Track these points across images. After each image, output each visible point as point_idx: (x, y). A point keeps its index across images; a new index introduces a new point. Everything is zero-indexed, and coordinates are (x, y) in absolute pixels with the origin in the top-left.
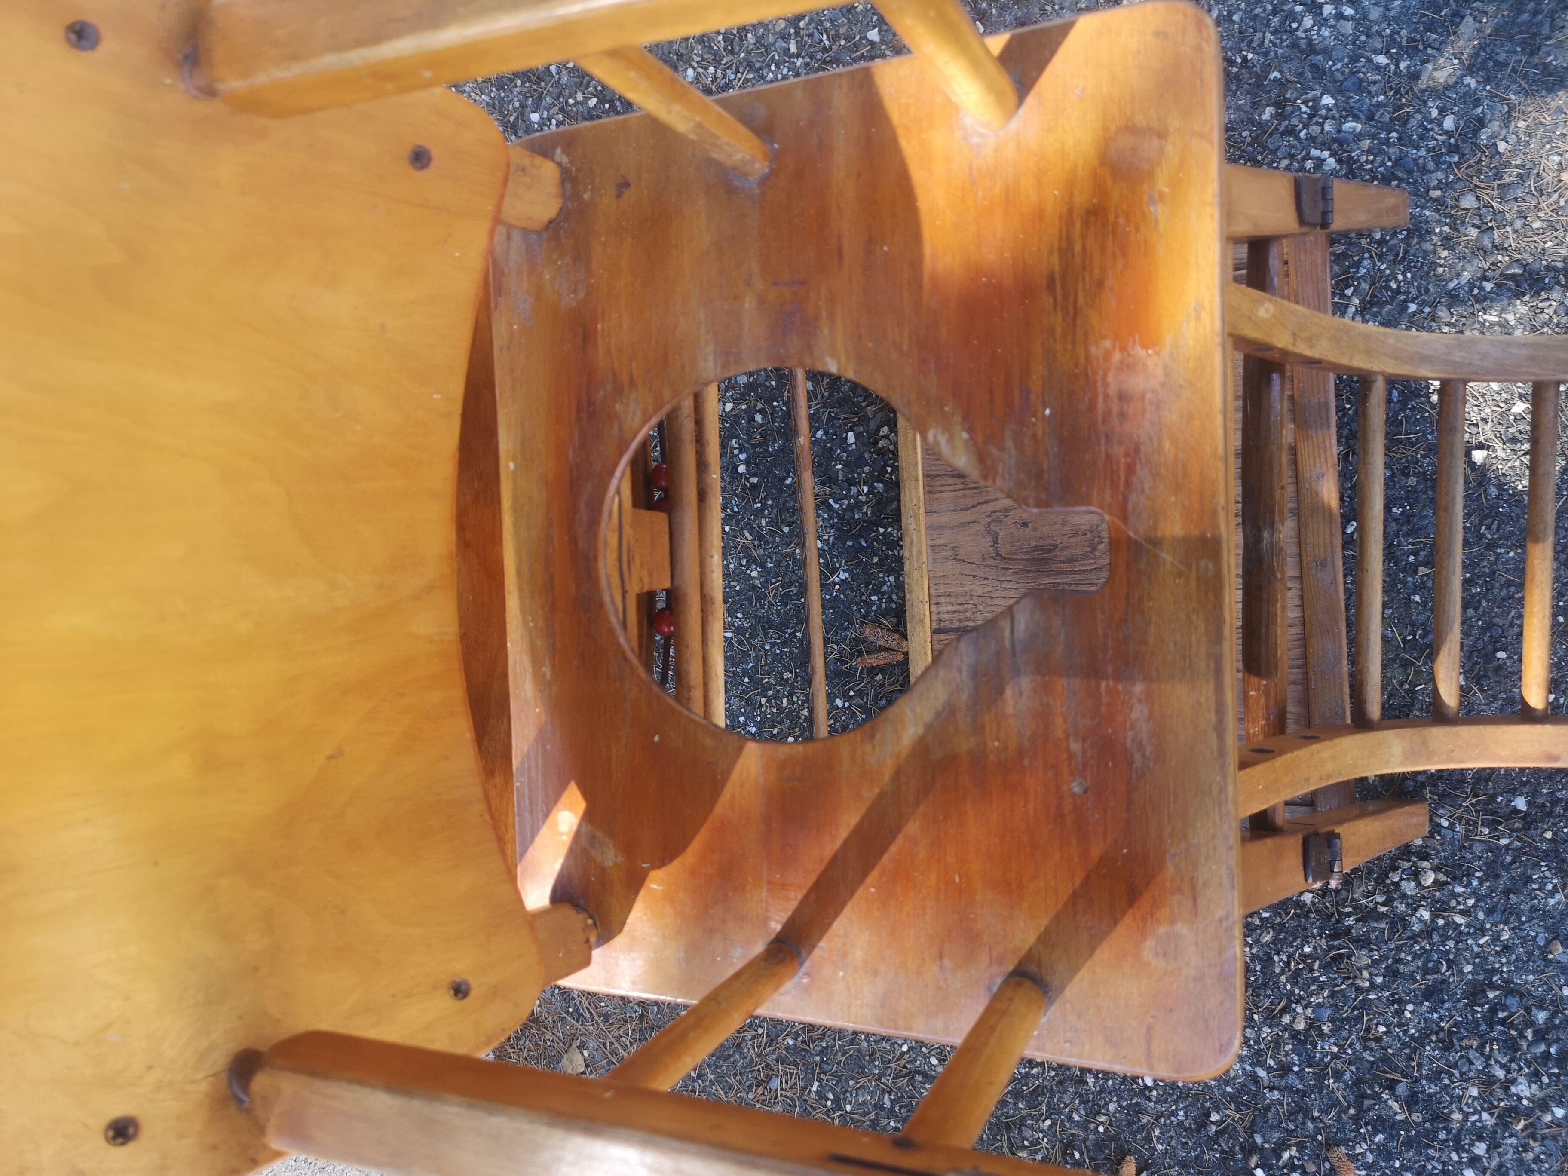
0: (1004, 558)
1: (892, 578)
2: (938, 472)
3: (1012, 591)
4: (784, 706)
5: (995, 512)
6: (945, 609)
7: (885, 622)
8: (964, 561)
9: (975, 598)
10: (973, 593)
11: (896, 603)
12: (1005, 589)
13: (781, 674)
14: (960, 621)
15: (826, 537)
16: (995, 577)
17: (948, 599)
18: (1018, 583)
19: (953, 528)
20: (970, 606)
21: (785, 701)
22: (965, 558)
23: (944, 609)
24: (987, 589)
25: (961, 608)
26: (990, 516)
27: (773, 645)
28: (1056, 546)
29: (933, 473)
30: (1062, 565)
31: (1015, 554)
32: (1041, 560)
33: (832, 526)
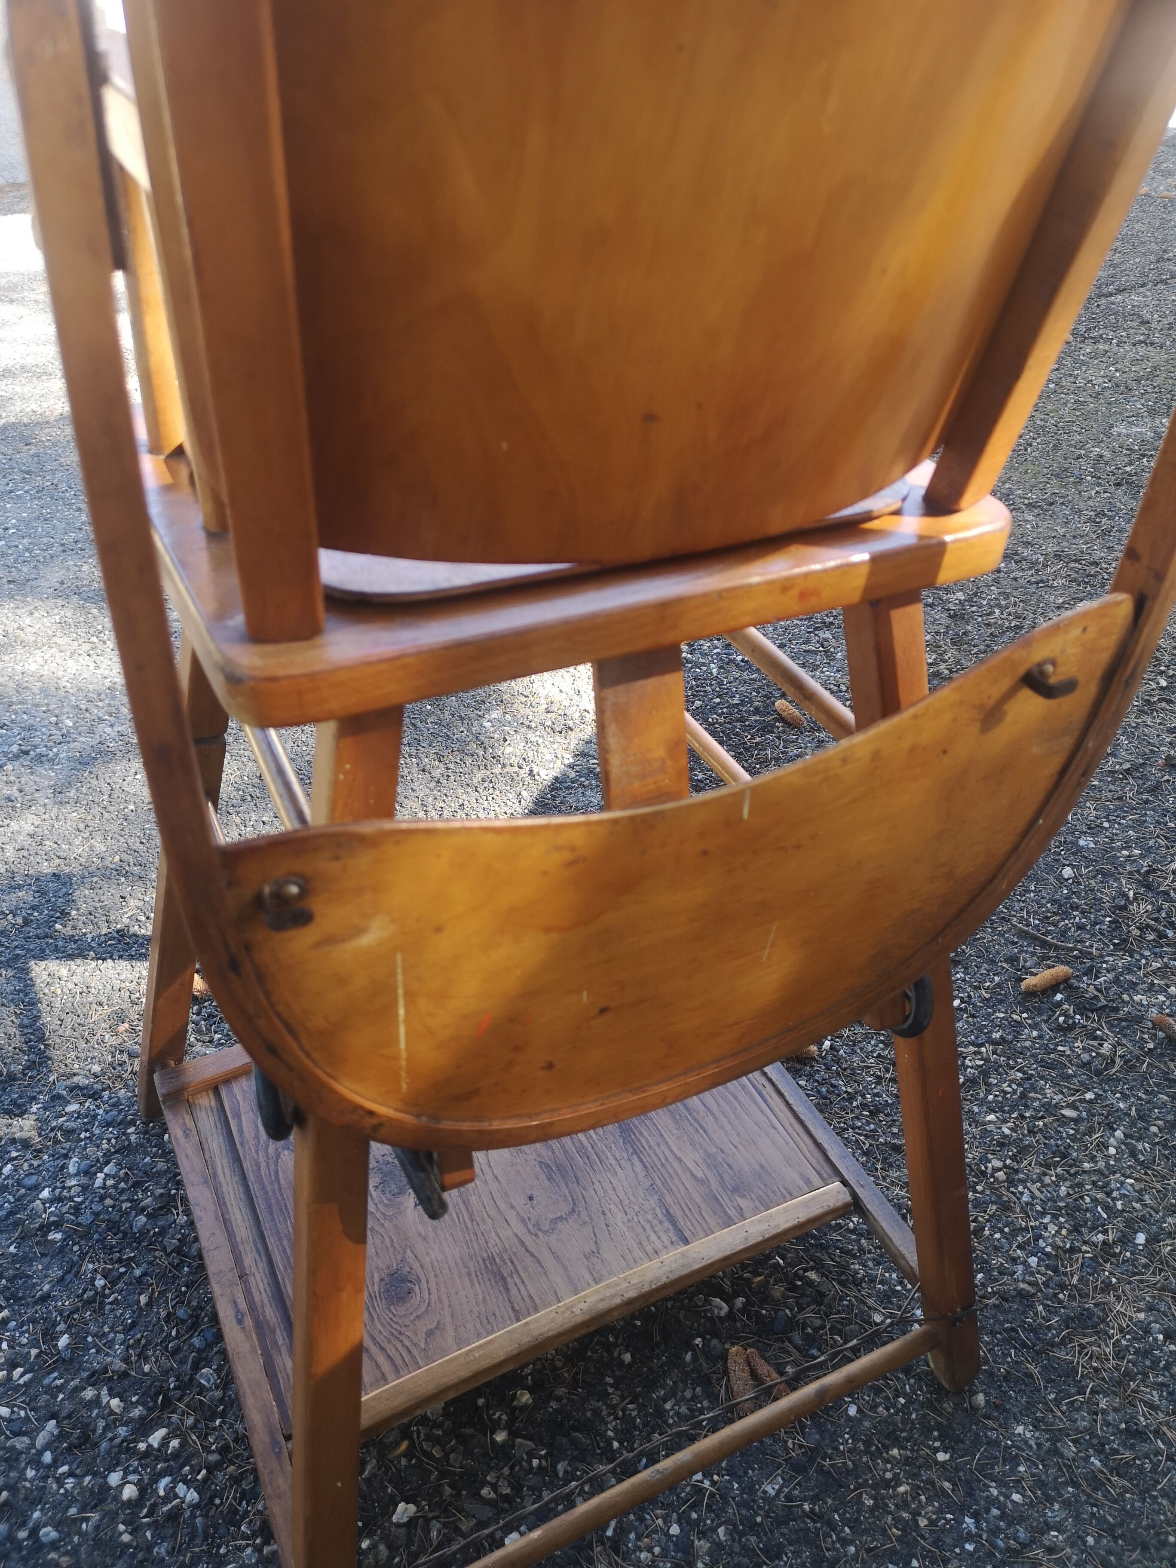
0: (574, 1204)
1: (668, 1406)
2: (510, 1309)
3: (604, 1184)
4: (908, 1488)
5: (530, 1231)
6: (657, 1242)
7: (723, 1391)
8: (596, 1242)
9: (629, 1217)
10: (626, 1220)
11: (694, 1389)
12: (605, 1192)
13: (872, 1510)
14: (661, 1222)
15: (660, 1521)
16: (598, 1206)
17: (645, 1243)
18: (593, 1182)
19: (565, 1268)
20: (641, 1219)
21: (902, 1489)
22: (592, 1243)
23: (658, 1245)
24: (612, 1207)
25: (647, 1227)
26: (536, 1235)
27: (845, 1542)
28: (540, 1163)
29: (512, 1314)
30: (556, 1152)
31: (565, 1196)
32: (560, 1171)
33: (642, 1520)
